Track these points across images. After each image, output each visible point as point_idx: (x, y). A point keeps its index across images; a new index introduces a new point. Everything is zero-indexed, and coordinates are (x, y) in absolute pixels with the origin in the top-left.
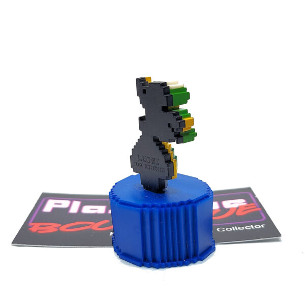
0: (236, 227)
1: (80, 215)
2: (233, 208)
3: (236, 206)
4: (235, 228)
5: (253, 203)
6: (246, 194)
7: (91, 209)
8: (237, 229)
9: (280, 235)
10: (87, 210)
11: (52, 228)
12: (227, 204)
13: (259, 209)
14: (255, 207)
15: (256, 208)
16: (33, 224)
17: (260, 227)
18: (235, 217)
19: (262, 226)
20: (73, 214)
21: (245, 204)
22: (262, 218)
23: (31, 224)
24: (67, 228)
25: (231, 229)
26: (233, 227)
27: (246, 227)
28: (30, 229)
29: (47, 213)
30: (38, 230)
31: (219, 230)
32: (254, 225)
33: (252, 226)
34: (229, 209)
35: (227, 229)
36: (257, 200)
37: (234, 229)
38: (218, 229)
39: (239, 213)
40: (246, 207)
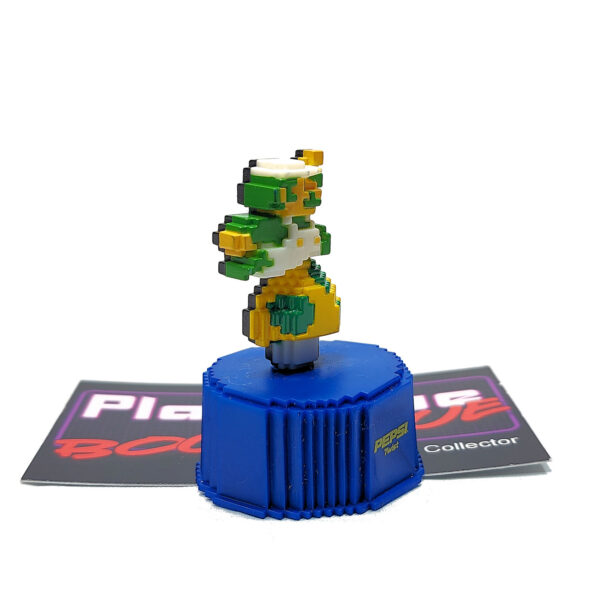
0: (461, 444)
1: (154, 423)
2: (455, 408)
3: (461, 402)
4: (460, 446)
5: (495, 396)
6: (482, 379)
7: (177, 413)
8: (463, 447)
9: (547, 457)
10: (168, 413)
11: (100, 449)
12: (443, 400)
13: (506, 408)
14: (499, 403)
15: (500, 406)
16: (62, 442)
17: (508, 442)
18: (459, 424)
19: (513, 440)
20: (142, 422)
21: (479, 398)
22: (513, 426)
23: (58, 442)
24: (130, 450)
25: (452, 448)
26: (456, 444)
27: (481, 444)
28: (57, 451)
29: (90, 420)
30: (73, 454)
31: (429, 449)
32: (497, 440)
33: (493, 441)
34: (447, 410)
35: (443, 448)
36: (502, 390)
37: (457, 448)
38: (426, 449)
39: (467, 417)
40: (479, 404)
